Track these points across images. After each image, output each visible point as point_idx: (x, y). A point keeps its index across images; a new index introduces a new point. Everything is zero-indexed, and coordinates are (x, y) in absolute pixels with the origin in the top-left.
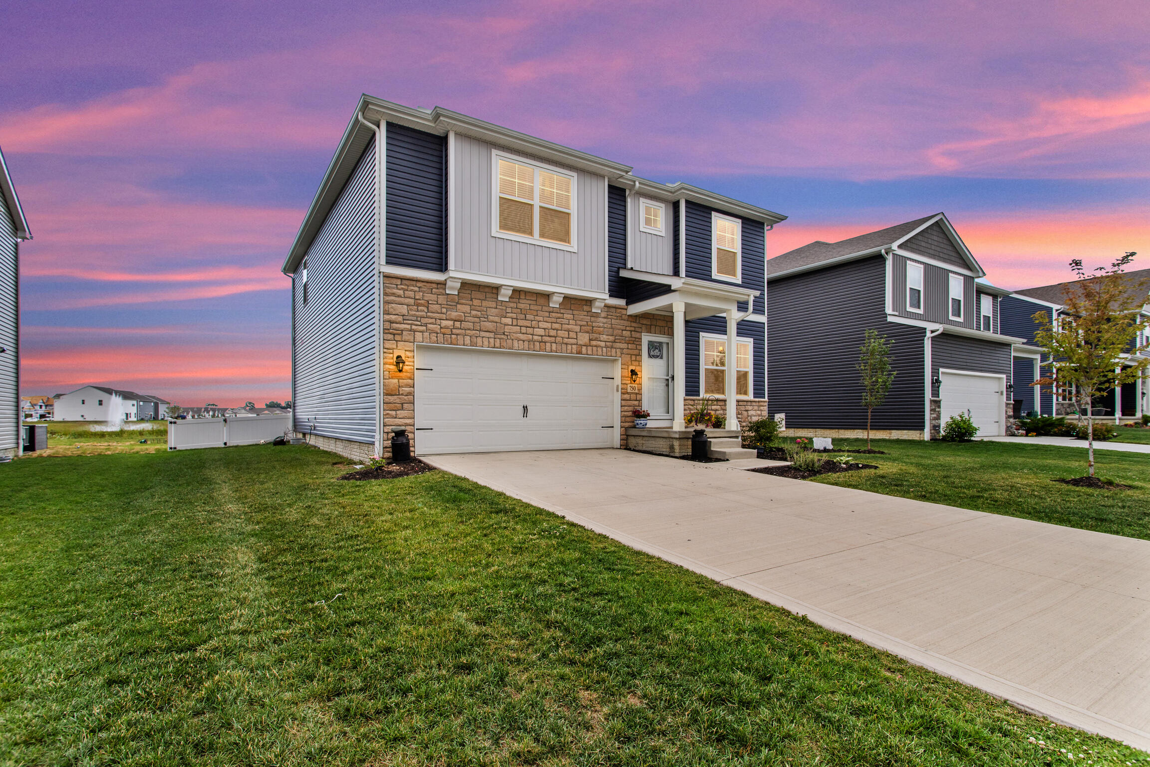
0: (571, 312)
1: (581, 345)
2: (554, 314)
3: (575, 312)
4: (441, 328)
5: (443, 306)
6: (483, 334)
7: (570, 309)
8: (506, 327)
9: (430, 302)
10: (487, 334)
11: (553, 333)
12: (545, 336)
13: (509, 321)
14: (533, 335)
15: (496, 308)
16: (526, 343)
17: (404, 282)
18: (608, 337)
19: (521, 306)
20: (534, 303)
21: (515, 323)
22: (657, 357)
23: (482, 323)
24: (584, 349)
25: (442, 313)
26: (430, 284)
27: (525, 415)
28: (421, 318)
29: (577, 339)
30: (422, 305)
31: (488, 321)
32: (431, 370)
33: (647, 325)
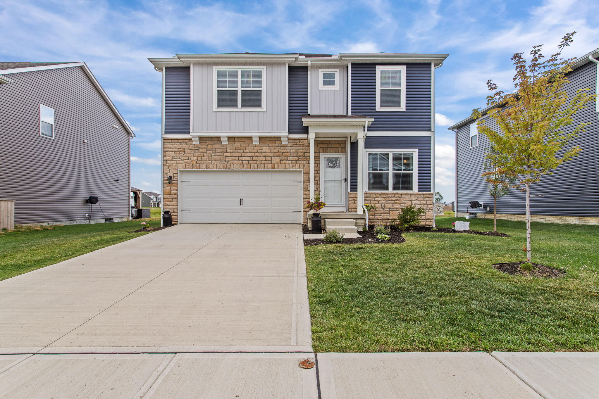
0: (267, 145)
1: (274, 164)
2: (256, 148)
3: (270, 145)
4: (191, 161)
5: (192, 150)
6: (213, 162)
7: (267, 144)
8: (227, 158)
9: (185, 149)
10: (216, 162)
11: (255, 158)
12: (250, 160)
13: (228, 154)
14: (242, 160)
15: (221, 148)
16: (238, 165)
17: (173, 141)
18: (293, 158)
19: (236, 145)
20: (244, 142)
21: (232, 155)
22: (334, 167)
23: (213, 157)
24: (276, 166)
25: (191, 154)
26: (185, 141)
27: (241, 204)
28: (181, 157)
29: (271, 160)
30: (181, 151)
31: (216, 155)
32: (189, 182)
33: (324, 148)
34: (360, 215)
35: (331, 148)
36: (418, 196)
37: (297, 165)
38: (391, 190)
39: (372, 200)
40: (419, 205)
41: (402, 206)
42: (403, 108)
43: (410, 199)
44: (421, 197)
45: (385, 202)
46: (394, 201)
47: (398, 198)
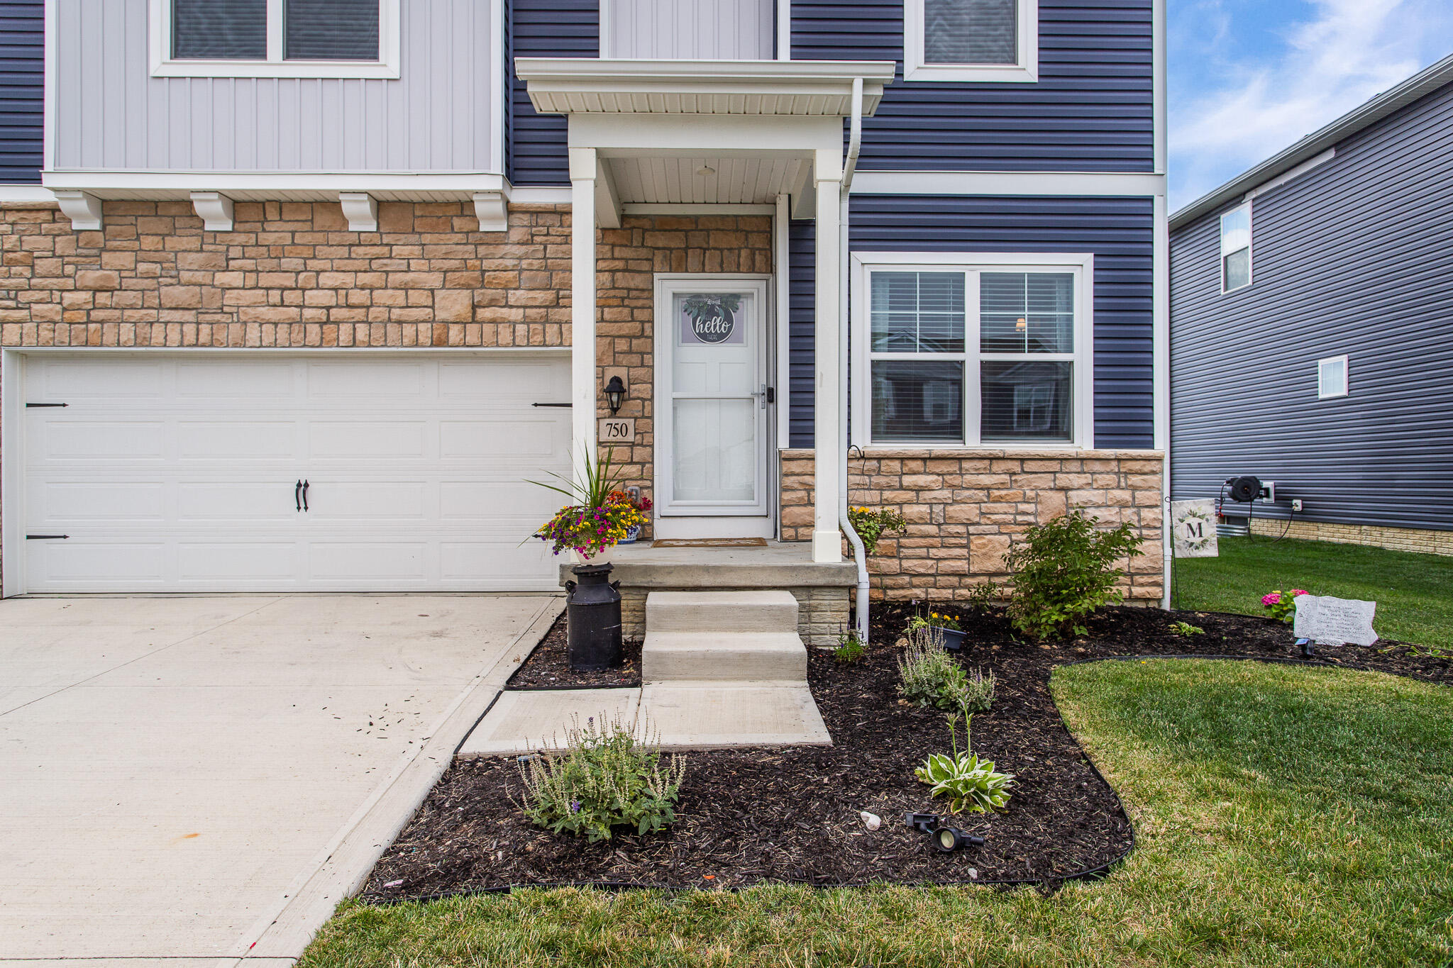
0: (414, 238)
1: (446, 323)
2: (361, 250)
3: (427, 238)
4: (65, 309)
5: (66, 259)
6: (166, 315)
7: (413, 232)
8: (229, 294)
9: (36, 254)
10: (177, 315)
11: (358, 297)
12: (337, 306)
13: (234, 278)
14: (301, 307)
15: (202, 250)
16: (283, 330)
18: (532, 294)
19: (270, 238)
20: (307, 226)
21: (251, 282)
22: (720, 337)
23: (164, 290)
24: (454, 333)
25: (64, 276)
26: (34, 215)
27: (302, 505)
28: (17, 291)
29: (433, 307)
30: (17, 263)
31: (179, 283)
32: (64, 405)
33: (671, 249)
34: (826, 569)
35: (705, 250)
36: (1097, 466)
38: (973, 441)
39: (890, 488)
40: (1099, 506)
41: (1024, 513)
42: (1027, 68)
43: (1060, 483)
44: (1108, 473)
45: (946, 494)
46: (988, 489)
47: (1007, 477)
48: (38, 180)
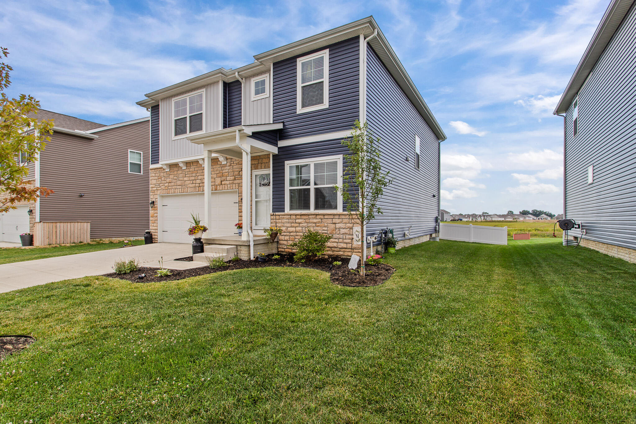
1: (217, 185)
4: (165, 187)
5: (165, 177)
6: (177, 187)
8: (186, 182)
9: (162, 177)
10: (179, 187)
12: (201, 183)
13: (186, 179)
14: (196, 184)
15: (182, 173)
16: (193, 189)
17: (155, 170)
18: (231, 177)
21: (189, 179)
22: (266, 185)
23: (177, 182)
24: (218, 187)
25: (165, 180)
26: (160, 169)
28: (160, 184)
29: (215, 182)
31: (179, 180)
32: (167, 205)
33: (255, 164)
35: (262, 163)
36: (343, 217)
37: (234, 185)
39: (293, 223)
40: (344, 228)
41: (324, 230)
42: (326, 104)
43: (334, 222)
44: (346, 219)
45: (305, 224)
46: (316, 223)
47: (320, 220)
48: (158, 163)
